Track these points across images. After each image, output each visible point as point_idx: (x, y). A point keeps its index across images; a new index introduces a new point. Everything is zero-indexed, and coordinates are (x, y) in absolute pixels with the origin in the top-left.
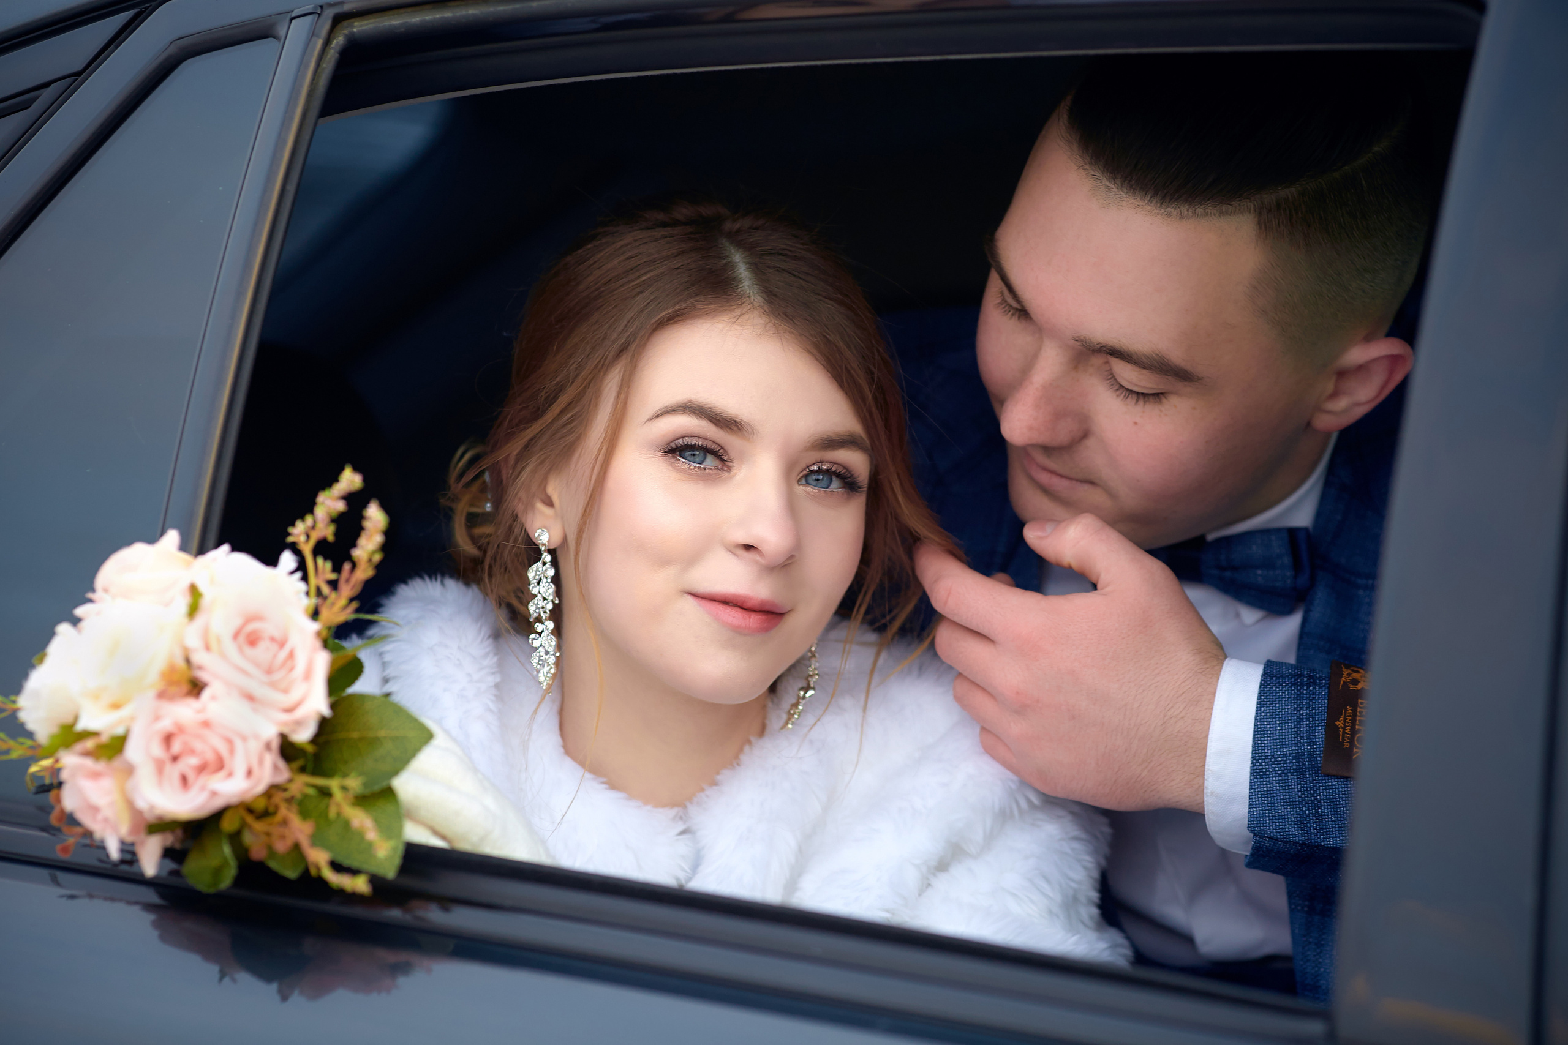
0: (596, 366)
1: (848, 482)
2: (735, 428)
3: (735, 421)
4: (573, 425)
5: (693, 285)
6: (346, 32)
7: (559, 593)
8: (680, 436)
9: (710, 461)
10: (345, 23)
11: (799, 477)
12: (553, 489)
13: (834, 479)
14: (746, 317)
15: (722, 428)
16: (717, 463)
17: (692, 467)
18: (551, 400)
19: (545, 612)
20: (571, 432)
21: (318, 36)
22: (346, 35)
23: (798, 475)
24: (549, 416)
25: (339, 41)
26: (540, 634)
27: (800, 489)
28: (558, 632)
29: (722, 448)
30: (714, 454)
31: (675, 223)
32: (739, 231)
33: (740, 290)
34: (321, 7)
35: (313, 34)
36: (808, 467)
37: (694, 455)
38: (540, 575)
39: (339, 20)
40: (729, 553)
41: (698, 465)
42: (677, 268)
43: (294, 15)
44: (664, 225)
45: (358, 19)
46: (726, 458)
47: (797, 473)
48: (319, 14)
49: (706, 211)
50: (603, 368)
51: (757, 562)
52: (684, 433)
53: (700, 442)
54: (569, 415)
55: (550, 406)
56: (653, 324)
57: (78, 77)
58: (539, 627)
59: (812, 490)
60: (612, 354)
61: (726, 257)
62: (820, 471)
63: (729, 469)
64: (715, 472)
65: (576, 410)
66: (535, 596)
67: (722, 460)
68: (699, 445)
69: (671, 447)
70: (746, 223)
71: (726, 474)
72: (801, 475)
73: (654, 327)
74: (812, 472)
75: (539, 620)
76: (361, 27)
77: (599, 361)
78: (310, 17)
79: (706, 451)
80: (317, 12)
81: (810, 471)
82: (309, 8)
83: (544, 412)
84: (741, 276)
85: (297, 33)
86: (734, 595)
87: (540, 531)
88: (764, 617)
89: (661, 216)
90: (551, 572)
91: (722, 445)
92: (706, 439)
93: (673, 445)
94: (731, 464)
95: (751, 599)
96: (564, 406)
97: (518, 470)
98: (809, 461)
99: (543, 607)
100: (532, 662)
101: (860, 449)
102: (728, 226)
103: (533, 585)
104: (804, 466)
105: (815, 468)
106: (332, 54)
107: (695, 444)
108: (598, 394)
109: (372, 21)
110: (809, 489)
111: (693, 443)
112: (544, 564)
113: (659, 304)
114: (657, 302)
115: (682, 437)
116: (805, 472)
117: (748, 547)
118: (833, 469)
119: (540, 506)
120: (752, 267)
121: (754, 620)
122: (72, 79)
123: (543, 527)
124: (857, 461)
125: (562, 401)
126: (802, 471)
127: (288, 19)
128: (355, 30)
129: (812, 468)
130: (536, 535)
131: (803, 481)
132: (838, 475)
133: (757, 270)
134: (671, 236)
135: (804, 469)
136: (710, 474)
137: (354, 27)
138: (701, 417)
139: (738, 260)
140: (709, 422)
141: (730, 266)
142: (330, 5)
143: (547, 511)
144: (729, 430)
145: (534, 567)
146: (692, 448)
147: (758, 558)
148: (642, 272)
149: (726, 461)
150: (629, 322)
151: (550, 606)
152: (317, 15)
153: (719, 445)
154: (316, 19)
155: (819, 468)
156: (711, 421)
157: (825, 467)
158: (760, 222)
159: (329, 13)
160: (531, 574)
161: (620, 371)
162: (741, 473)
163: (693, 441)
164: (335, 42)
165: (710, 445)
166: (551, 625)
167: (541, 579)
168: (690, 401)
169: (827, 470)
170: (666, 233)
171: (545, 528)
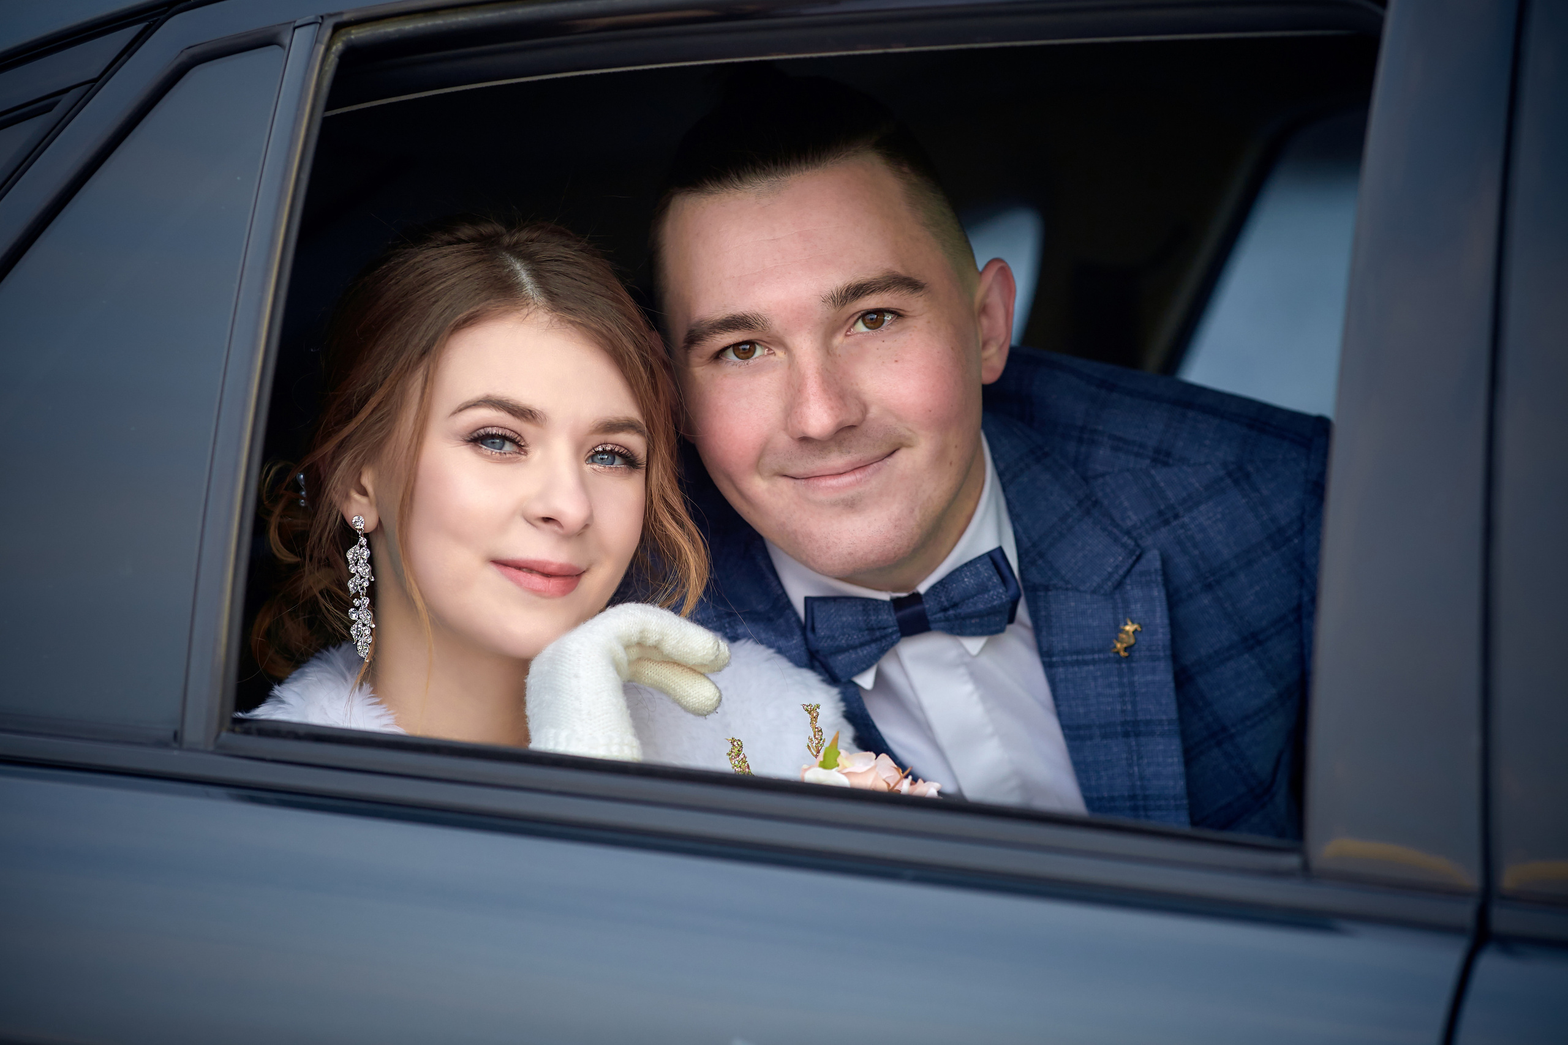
0: (402, 369)
1: (629, 461)
2: (530, 417)
3: (530, 410)
4: (383, 422)
5: (483, 291)
6: (344, 38)
7: (373, 572)
8: (482, 426)
9: (508, 447)
10: (343, 31)
11: (586, 457)
12: (367, 480)
13: (617, 458)
14: (532, 316)
15: (518, 417)
16: (515, 448)
17: (494, 453)
18: (363, 401)
19: (362, 589)
20: (381, 429)
21: (321, 43)
22: (343, 41)
23: (586, 455)
24: (363, 415)
25: (338, 46)
26: (357, 608)
27: (588, 468)
28: (373, 607)
29: (519, 435)
30: (512, 441)
31: (460, 241)
32: (517, 244)
33: (524, 293)
34: (322, 17)
35: (317, 41)
36: (593, 449)
37: (493, 443)
38: (357, 554)
39: (338, 28)
40: (528, 524)
41: (498, 451)
42: (467, 278)
43: (296, 24)
44: (450, 243)
45: (355, 27)
46: (522, 444)
47: (584, 454)
48: (321, 24)
49: (486, 229)
50: (409, 368)
51: (556, 532)
52: (485, 424)
53: (500, 432)
54: (379, 414)
55: (362, 407)
56: (451, 326)
57: (94, 84)
58: (356, 602)
59: (598, 467)
60: (416, 356)
61: (509, 266)
62: (604, 452)
63: (526, 453)
64: (514, 455)
65: (386, 409)
66: (354, 575)
67: (520, 446)
68: (498, 435)
69: (474, 437)
70: (524, 235)
71: (524, 457)
72: (588, 455)
73: (452, 328)
74: (598, 453)
75: (357, 595)
76: (357, 34)
77: (404, 365)
78: (312, 27)
79: (504, 438)
80: (320, 21)
81: (596, 452)
82: (310, 18)
83: (357, 413)
84: (523, 281)
85: (301, 40)
86: (535, 562)
87: (356, 517)
88: (562, 582)
89: (446, 237)
90: (366, 553)
91: (519, 432)
92: (505, 428)
93: (475, 435)
94: (527, 449)
95: (551, 563)
96: (375, 406)
97: (334, 465)
98: (594, 443)
99: (360, 585)
100: (351, 632)
101: (638, 432)
102: (506, 240)
103: (351, 566)
104: (590, 447)
105: (600, 449)
106: (333, 59)
107: (496, 434)
108: (404, 393)
109: (368, 28)
110: (596, 466)
111: (494, 433)
112: (361, 547)
113: (453, 310)
114: (451, 309)
115: (483, 428)
116: (591, 453)
117: (547, 520)
118: (616, 450)
119: (356, 496)
120: (532, 273)
121: (552, 584)
122: (88, 86)
123: (360, 515)
124: (635, 442)
125: (373, 401)
126: (589, 452)
127: (291, 28)
128: (353, 37)
129: (597, 449)
130: (354, 521)
131: (590, 461)
132: (620, 455)
133: (539, 277)
134: (458, 251)
135: (591, 450)
136: (510, 458)
137: (352, 34)
138: (499, 409)
139: (519, 268)
140: (507, 413)
141: (514, 273)
142: (331, 16)
143: (364, 500)
144: (524, 419)
145: (352, 550)
146: (493, 436)
147: (556, 528)
148: (435, 284)
149: (523, 446)
150: (428, 328)
151: (366, 584)
152: (318, 25)
153: (516, 433)
154: (317, 29)
155: (603, 449)
156: (509, 412)
157: (608, 448)
158: (535, 235)
159: (330, 23)
160: (349, 556)
161: (424, 372)
162: (536, 454)
163: (494, 431)
164: (334, 48)
165: (508, 433)
166: (367, 601)
167: (358, 560)
168: (488, 396)
169: (611, 451)
170: (453, 250)
171: (361, 515)
